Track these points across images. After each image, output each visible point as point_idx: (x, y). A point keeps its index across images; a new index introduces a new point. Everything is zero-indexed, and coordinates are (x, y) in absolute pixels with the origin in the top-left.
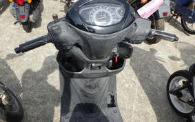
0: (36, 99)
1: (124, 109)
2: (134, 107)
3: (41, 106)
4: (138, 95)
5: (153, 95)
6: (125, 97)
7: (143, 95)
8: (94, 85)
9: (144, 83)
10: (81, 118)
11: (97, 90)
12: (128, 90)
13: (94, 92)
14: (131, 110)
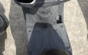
0: (14, 16)
1: (67, 21)
2: (73, 19)
3: (17, 20)
4: (76, 12)
5: (86, 11)
6: (68, 13)
7: (80, 11)
8: (46, 11)
9: (81, 3)
10: (39, 31)
11: (49, 14)
12: (70, 8)
13: (47, 16)
14: (71, 22)
